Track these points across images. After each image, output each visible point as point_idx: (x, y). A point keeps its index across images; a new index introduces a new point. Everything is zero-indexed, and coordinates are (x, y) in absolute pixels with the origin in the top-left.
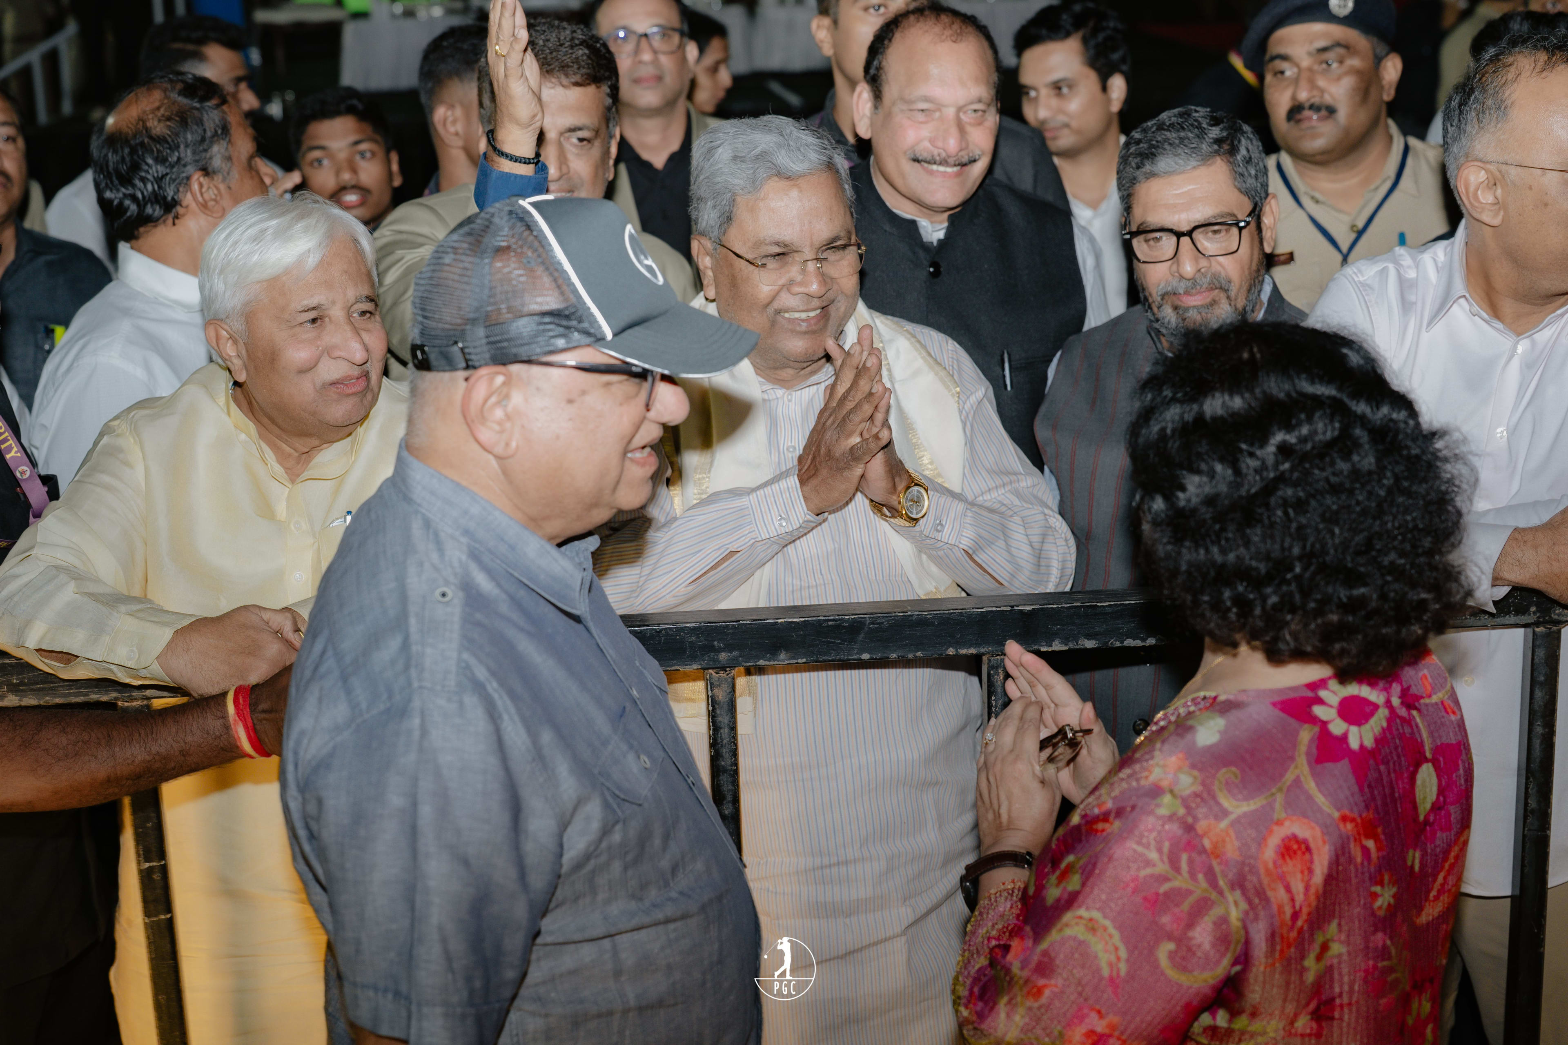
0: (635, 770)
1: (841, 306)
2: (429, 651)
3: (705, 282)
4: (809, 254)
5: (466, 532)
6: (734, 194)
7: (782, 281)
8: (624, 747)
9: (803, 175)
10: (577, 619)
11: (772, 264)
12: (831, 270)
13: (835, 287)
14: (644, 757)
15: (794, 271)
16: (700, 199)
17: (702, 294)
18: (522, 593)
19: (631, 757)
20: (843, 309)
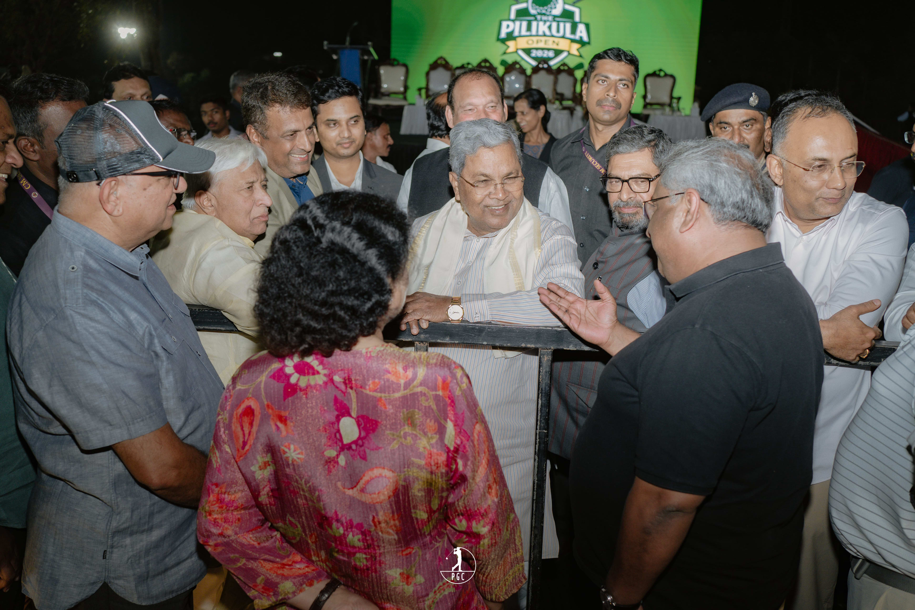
0: (169, 342)
1: (515, 204)
2: (68, 291)
3: (456, 193)
4: (498, 181)
5: (84, 244)
6: (466, 154)
7: (487, 193)
8: (165, 332)
9: (496, 146)
10: (136, 278)
11: (482, 185)
12: (508, 188)
13: (510, 195)
14: (173, 337)
15: (492, 189)
16: (452, 156)
17: (454, 198)
18: (112, 269)
19: (167, 336)
20: (515, 205)
